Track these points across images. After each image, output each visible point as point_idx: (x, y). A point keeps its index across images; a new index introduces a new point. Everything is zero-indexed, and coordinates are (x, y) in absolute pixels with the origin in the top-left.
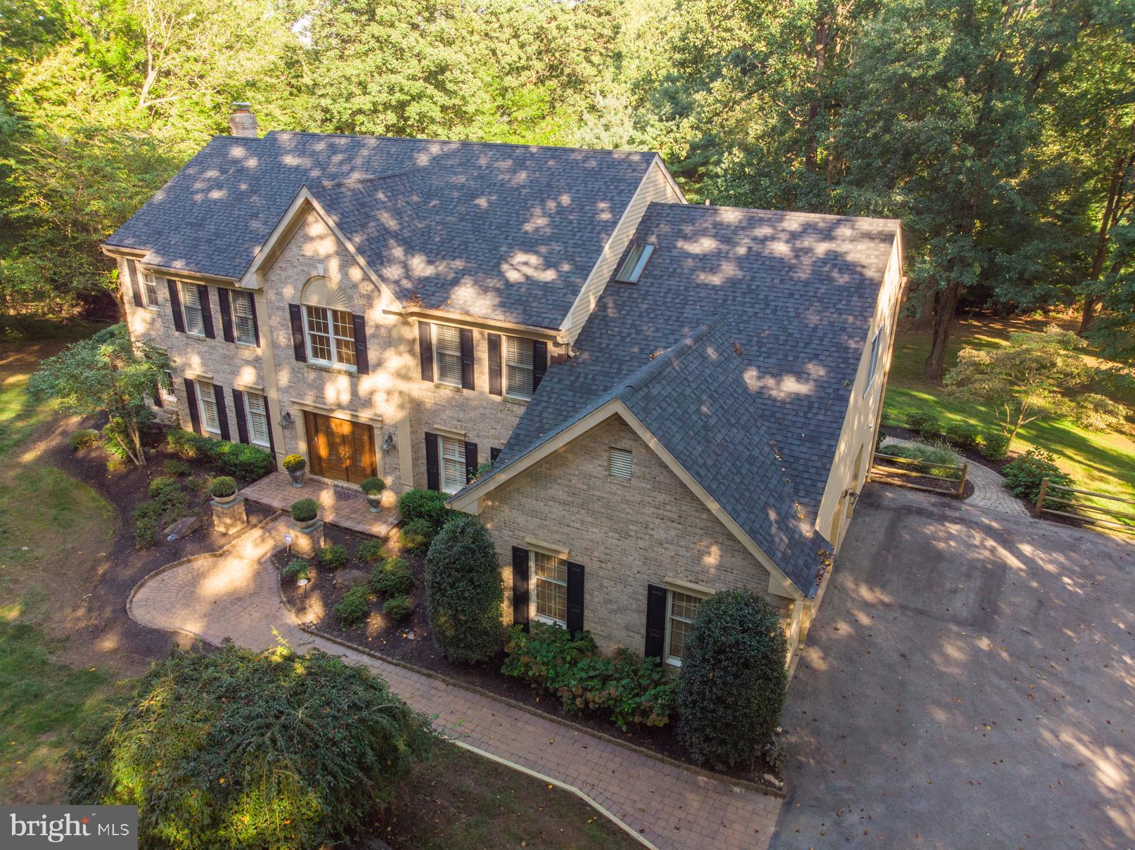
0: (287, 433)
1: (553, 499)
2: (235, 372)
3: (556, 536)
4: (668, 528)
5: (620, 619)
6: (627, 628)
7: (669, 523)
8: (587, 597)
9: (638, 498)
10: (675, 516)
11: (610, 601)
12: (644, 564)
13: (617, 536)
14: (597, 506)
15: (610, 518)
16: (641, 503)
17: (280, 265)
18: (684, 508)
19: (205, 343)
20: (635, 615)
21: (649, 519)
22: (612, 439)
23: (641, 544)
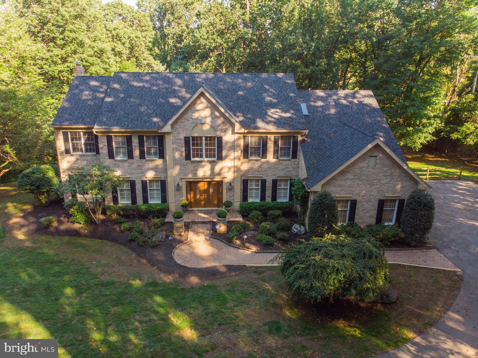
0: (177, 193)
1: (348, 179)
2: (144, 173)
3: (348, 192)
4: (387, 179)
5: (368, 215)
6: (370, 217)
7: (387, 177)
8: (357, 210)
9: (378, 171)
10: (389, 174)
11: (365, 209)
12: (378, 193)
13: (370, 186)
14: (364, 178)
15: (368, 180)
16: (379, 173)
17: (181, 121)
18: (393, 171)
19: (127, 162)
20: (373, 212)
21: (381, 177)
22: (371, 153)
23: (377, 186)
